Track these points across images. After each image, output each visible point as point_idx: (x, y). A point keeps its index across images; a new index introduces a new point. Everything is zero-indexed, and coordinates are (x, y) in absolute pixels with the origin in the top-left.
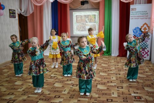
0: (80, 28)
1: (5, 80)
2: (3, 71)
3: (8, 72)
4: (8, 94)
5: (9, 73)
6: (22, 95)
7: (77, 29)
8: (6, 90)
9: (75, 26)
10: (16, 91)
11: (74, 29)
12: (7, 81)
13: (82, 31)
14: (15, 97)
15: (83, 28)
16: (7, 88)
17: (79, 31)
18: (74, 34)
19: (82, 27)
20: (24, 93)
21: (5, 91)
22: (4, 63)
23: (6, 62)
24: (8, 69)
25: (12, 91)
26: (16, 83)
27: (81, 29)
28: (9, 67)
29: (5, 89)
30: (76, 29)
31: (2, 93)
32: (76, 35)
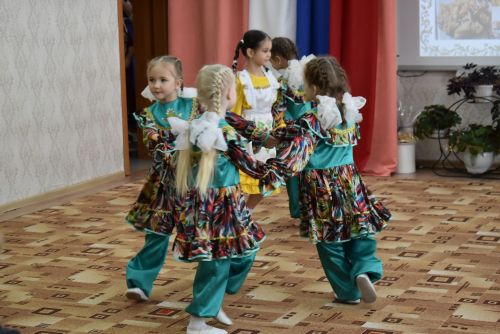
0: (460, 18)
1: (29, 263)
2: (29, 229)
3: (50, 233)
4: (37, 312)
5: (51, 240)
6: (93, 317)
7: (440, 24)
8: (30, 297)
9: (431, 11)
10: (70, 303)
11: (422, 28)
12: (38, 267)
13: (469, 35)
14: (61, 323)
15: (475, 18)
16: (35, 292)
17: (451, 34)
18: (423, 53)
19: (469, 16)
20: (106, 311)
21: (21, 303)
22: (35, 198)
23: (48, 194)
24: (50, 222)
25: (54, 303)
26: (78, 278)
27: (464, 26)
28: (59, 214)
29: (23, 296)
30: (432, 23)
31: (10, 306)
32: (436, 58)
